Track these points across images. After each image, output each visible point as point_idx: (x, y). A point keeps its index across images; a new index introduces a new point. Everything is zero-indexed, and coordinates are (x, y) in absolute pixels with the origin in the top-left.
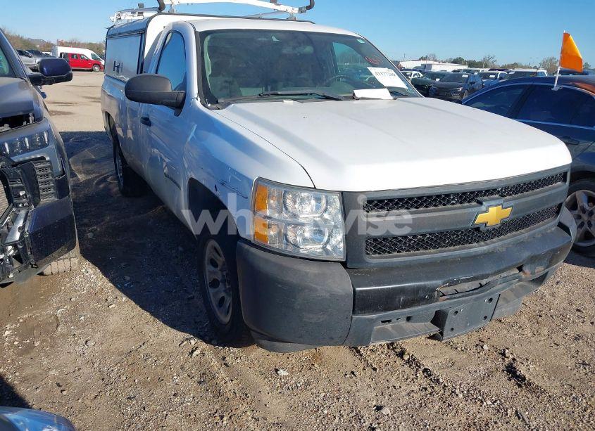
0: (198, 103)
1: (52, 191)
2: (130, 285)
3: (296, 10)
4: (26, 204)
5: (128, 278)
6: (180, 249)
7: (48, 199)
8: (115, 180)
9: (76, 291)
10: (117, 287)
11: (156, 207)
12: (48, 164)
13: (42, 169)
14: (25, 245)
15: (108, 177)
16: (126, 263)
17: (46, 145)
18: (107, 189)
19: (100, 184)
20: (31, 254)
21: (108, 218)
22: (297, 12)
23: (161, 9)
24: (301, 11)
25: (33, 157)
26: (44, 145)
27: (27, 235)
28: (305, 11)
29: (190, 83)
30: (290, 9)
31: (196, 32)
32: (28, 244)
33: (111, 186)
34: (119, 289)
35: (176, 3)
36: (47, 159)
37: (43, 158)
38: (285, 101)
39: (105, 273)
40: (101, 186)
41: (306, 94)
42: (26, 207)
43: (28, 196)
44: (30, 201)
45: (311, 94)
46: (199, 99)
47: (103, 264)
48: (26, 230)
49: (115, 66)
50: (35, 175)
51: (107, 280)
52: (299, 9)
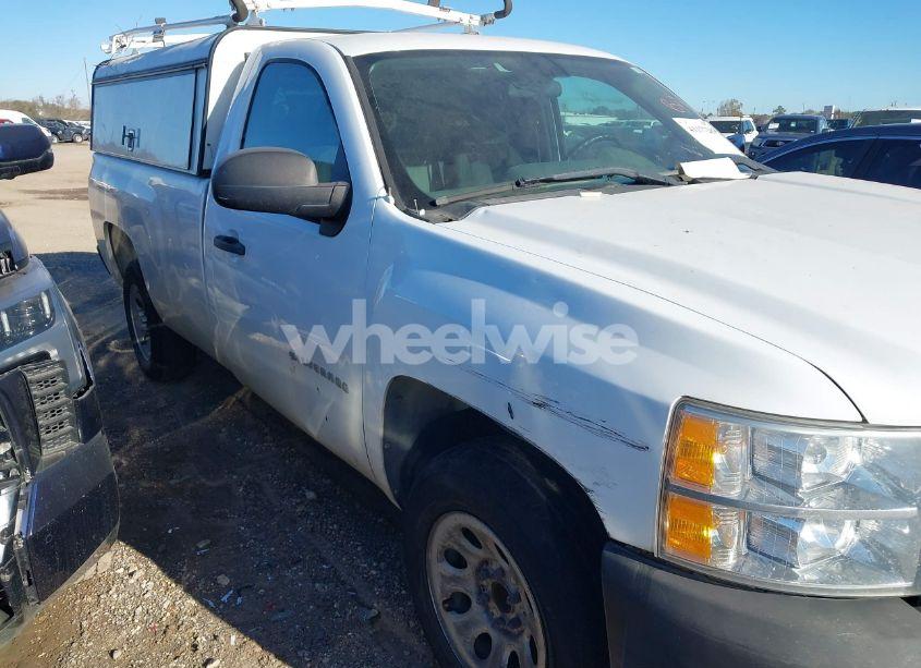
0: (391, 209)
1: (68, 428)
2: (234, 598)
3: (476, 20)
4: (13, 472)
5: (224, 580)
6: (311, 495)
7: (59, 445)
8: (125, 346)
9: (118, 629)
10: (207, 606)
11: (223, 399)
12: (58, 369)
13: (46, 381)
14: (17, 573)
15: (108, 341)
16: (209, 542)
17: (50, 323)
18: (114, 369)
19: (99, 359)
20: (30, 584)
21: (137, 433)
22: (477, 23)
23: (238, 17)
24: (484, 21)
25: (21, 355)
26: (42, 325)
27: (20, 544)
28: (491, 22)
29: (358, 164)
30: (465, 18)
31: (345, 58)
32: (23, 563)
33: (121, 361)
34: (212, 610)
35: (263, 8)
36: (53, 353)
37: (44, 356)
38: (583, 194)
39: (172, 572)
40: (102, 363)
41: (600, 177)
42: (13, 477)
43: (17, 452)
44: (22, 462)
45: (610, 176)
46: (391, 199)
47: (160, 549)
48: (16, 532)
49: (124, 136)
50: (30, 398)
51: (180, 591)
52: (482, 19)
